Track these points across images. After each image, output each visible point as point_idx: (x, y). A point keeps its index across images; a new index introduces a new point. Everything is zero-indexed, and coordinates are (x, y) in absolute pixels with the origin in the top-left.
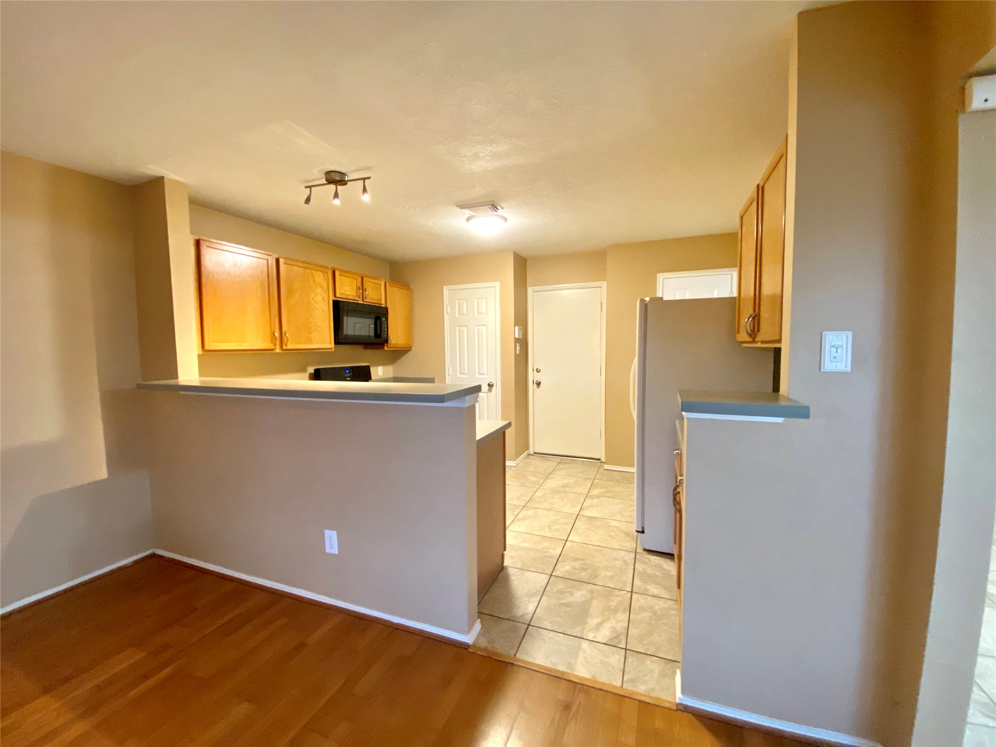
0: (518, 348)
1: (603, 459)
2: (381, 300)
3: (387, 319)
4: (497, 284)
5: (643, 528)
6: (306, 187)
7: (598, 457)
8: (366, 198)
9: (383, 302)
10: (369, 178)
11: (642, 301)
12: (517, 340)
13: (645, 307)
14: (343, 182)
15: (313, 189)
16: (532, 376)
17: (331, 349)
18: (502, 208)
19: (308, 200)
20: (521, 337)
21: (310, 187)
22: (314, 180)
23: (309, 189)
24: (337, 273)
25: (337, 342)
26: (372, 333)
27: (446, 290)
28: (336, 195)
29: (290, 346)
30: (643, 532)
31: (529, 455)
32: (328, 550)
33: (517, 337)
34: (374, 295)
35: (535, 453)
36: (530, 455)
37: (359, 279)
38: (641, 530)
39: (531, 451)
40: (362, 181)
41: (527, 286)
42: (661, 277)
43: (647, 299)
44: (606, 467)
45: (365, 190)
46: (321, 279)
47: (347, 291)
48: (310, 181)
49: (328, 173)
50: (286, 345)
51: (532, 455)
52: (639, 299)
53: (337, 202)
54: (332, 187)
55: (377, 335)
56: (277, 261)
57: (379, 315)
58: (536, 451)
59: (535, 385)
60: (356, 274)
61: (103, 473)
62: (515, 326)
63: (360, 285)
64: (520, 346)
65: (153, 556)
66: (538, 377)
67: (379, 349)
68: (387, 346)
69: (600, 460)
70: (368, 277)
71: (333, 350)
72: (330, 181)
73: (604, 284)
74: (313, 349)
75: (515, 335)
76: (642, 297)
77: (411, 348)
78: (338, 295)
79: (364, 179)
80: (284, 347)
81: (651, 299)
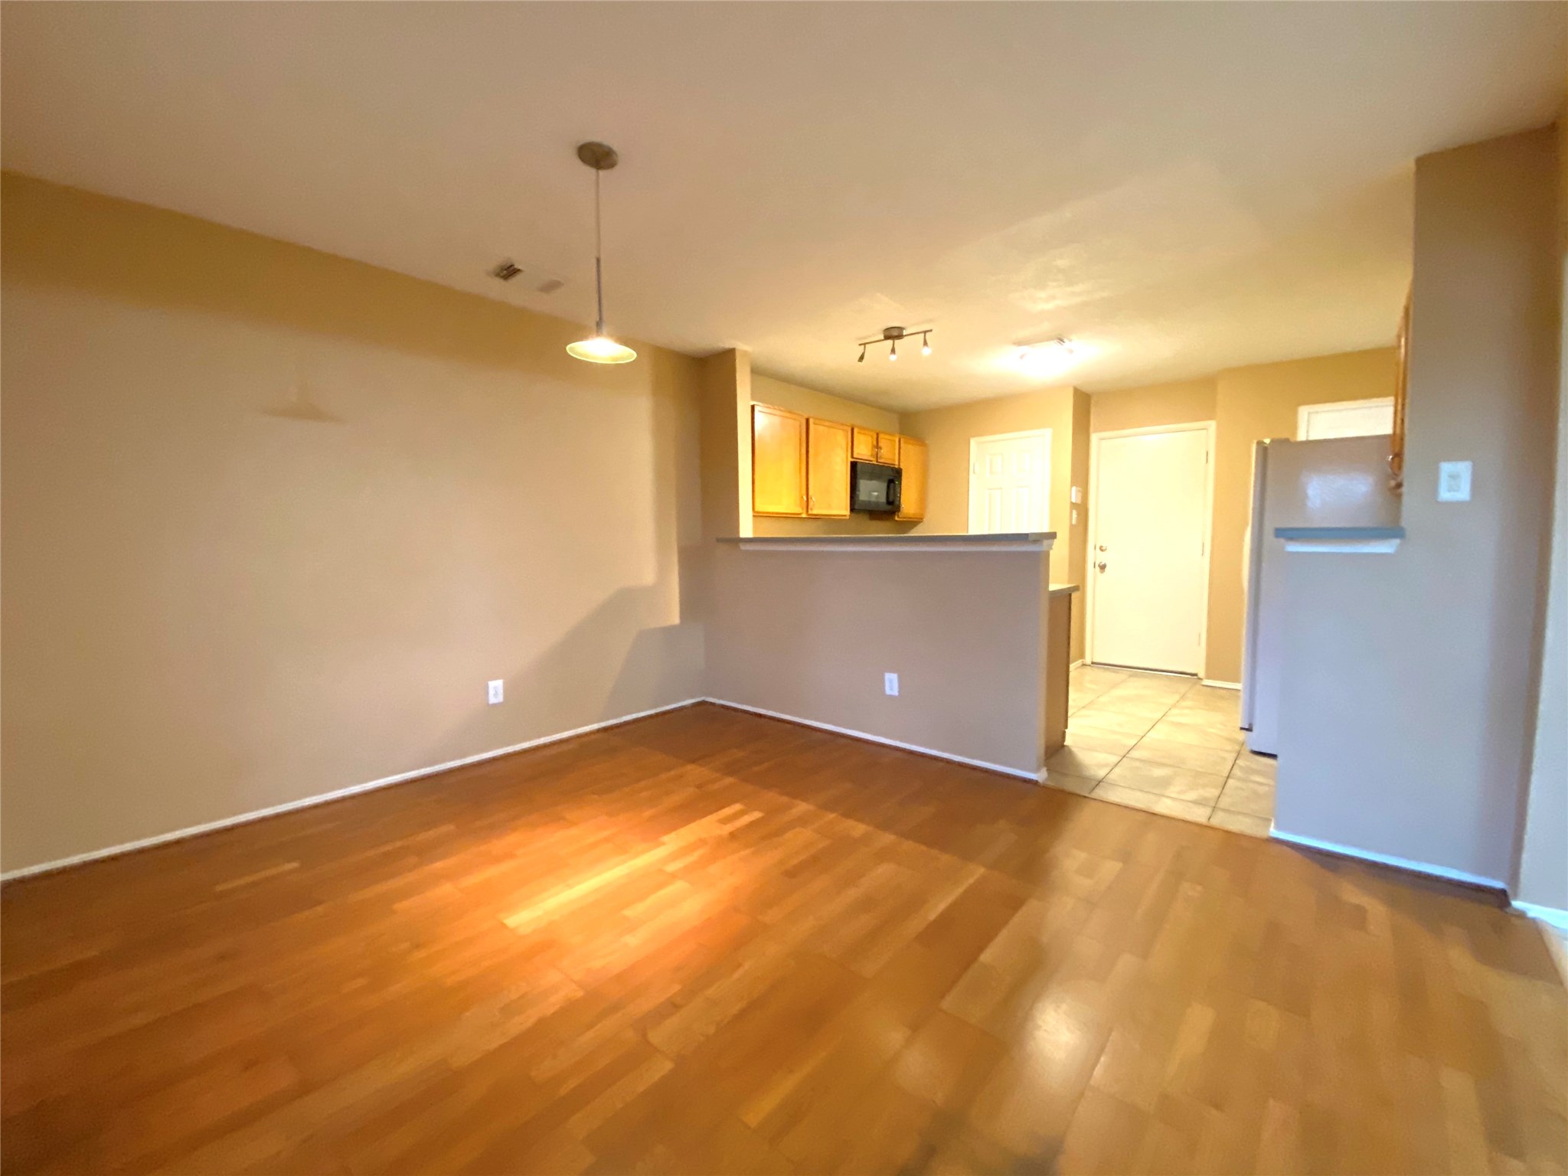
0: (1075, 515)
1: (1201, 674)
2: (894, 460)
3: (900, 484)
4: (1047, 432)
5: (1251, 725)
6: (860, 345)
7: (1193, 672)
8: (926, 352)
9: (897, 463)
10: (931, 331)
11: (1260, 443)
12: (1073, 505)
13: (1263, 451)
14: (900, 336)
15: (867, 345)
16: (1092, 556)
17: (845, 516)
18: (1070, 341)
19: (861, 358)
20: (1079, 501)
21: (865, 344)
22: (870, 336)
23: (863, 346)
24: (856, 430)
25: (852, 510)
26: (883, 499)
27: (973, 442)
28: (893, 351)
29: (815, 512)
30: (1249, 730)
31: (1084, 665)
32: (888, 692)
33: (1074, 501)
34: (888, 455)
35: (1093, 663)
36: (1086, 665)
37: (875, 436)
38: (1247, 727)
39: (1088, 660)
40: (923, 335)
41: (1091, 429)
42: (1304, 411)
43: (1267, 441)
44: (1207, 682)
45: (925, 343)
46: (841, 438)
47: (864, 451)
48: (865, 338)
49: (887, 329)
50: (811, 509)
51: (1089, 665)
52: (1255, 442)
53: (893, 358)
54: (890, 342)
55: (889, 502)
56: (807, 421)
57: (892, 478)
58: (1094, 661)
59: (1098, 568)
60: (872, 431)
61: (676, 620)
62: (1072, 486)
63: (875, 443)
64: (1078, 515)
65: (703, 703)
66: (1102, 558)
67: (887, 520)
68: (898, 517)
69: (1195, 675)
70: (883, 433)
71: (848, 518)
72: (887, 338)
73: (1212, 425)
74: (834, 516)
75: (1071, 498)
76: (1260, 439)
77: (922, 519)
78: (855, 456)
79: (925, 332)
80: (810, 512)
81: (1272, 441)
